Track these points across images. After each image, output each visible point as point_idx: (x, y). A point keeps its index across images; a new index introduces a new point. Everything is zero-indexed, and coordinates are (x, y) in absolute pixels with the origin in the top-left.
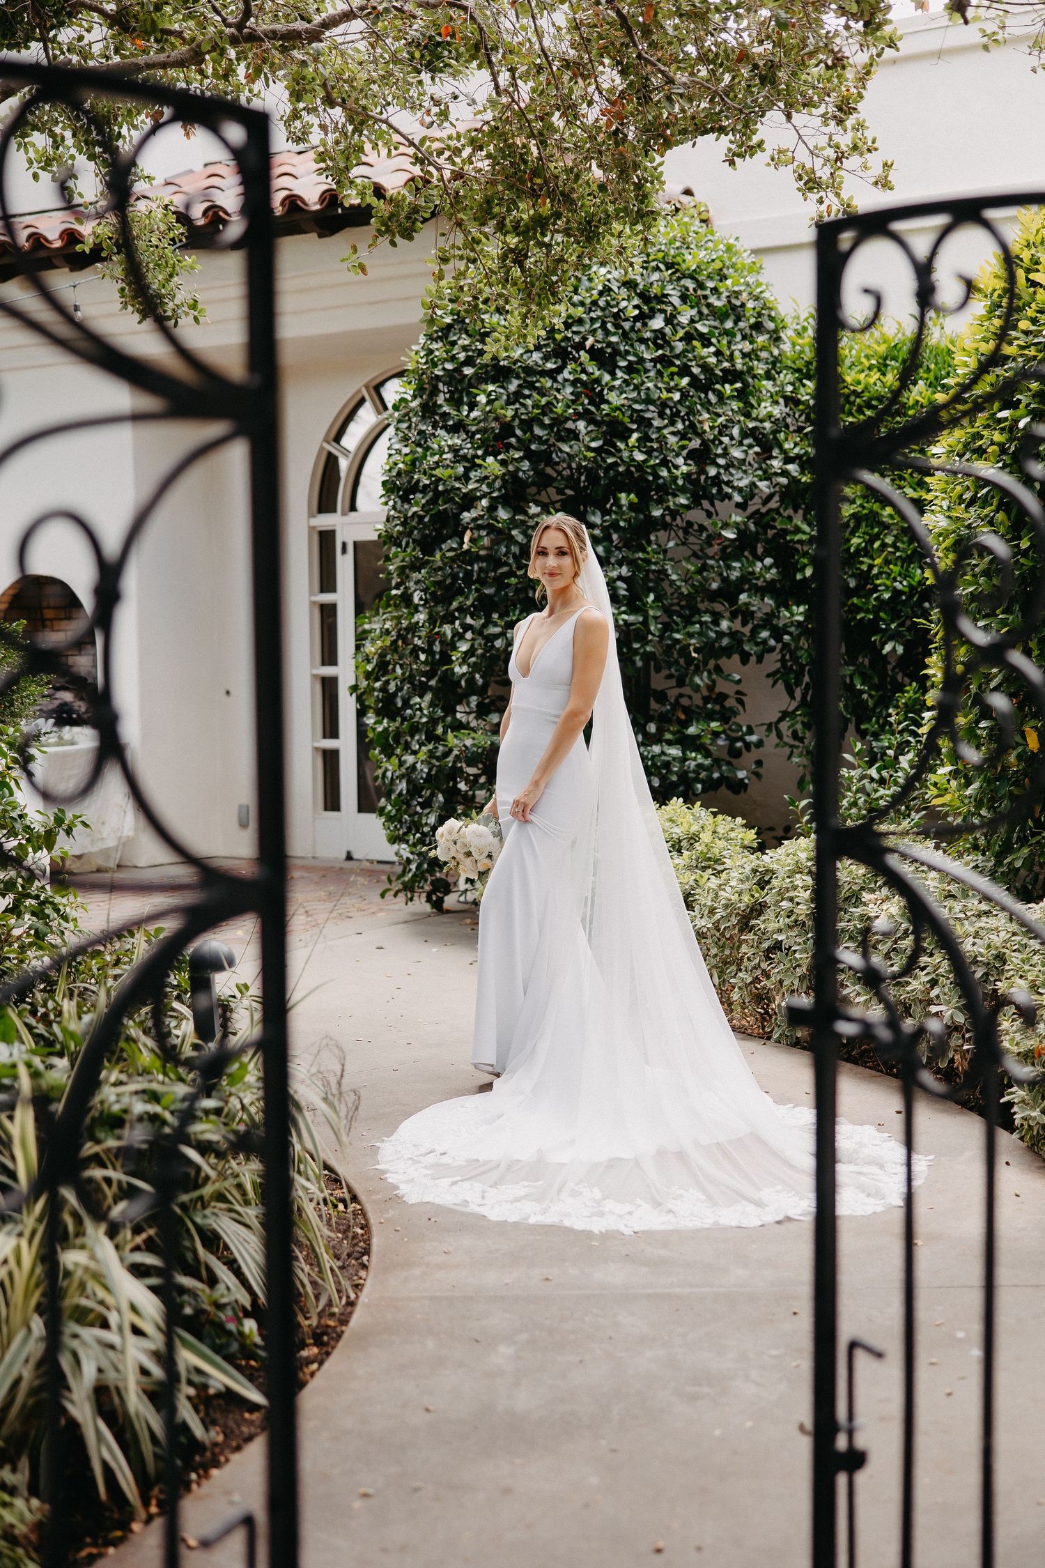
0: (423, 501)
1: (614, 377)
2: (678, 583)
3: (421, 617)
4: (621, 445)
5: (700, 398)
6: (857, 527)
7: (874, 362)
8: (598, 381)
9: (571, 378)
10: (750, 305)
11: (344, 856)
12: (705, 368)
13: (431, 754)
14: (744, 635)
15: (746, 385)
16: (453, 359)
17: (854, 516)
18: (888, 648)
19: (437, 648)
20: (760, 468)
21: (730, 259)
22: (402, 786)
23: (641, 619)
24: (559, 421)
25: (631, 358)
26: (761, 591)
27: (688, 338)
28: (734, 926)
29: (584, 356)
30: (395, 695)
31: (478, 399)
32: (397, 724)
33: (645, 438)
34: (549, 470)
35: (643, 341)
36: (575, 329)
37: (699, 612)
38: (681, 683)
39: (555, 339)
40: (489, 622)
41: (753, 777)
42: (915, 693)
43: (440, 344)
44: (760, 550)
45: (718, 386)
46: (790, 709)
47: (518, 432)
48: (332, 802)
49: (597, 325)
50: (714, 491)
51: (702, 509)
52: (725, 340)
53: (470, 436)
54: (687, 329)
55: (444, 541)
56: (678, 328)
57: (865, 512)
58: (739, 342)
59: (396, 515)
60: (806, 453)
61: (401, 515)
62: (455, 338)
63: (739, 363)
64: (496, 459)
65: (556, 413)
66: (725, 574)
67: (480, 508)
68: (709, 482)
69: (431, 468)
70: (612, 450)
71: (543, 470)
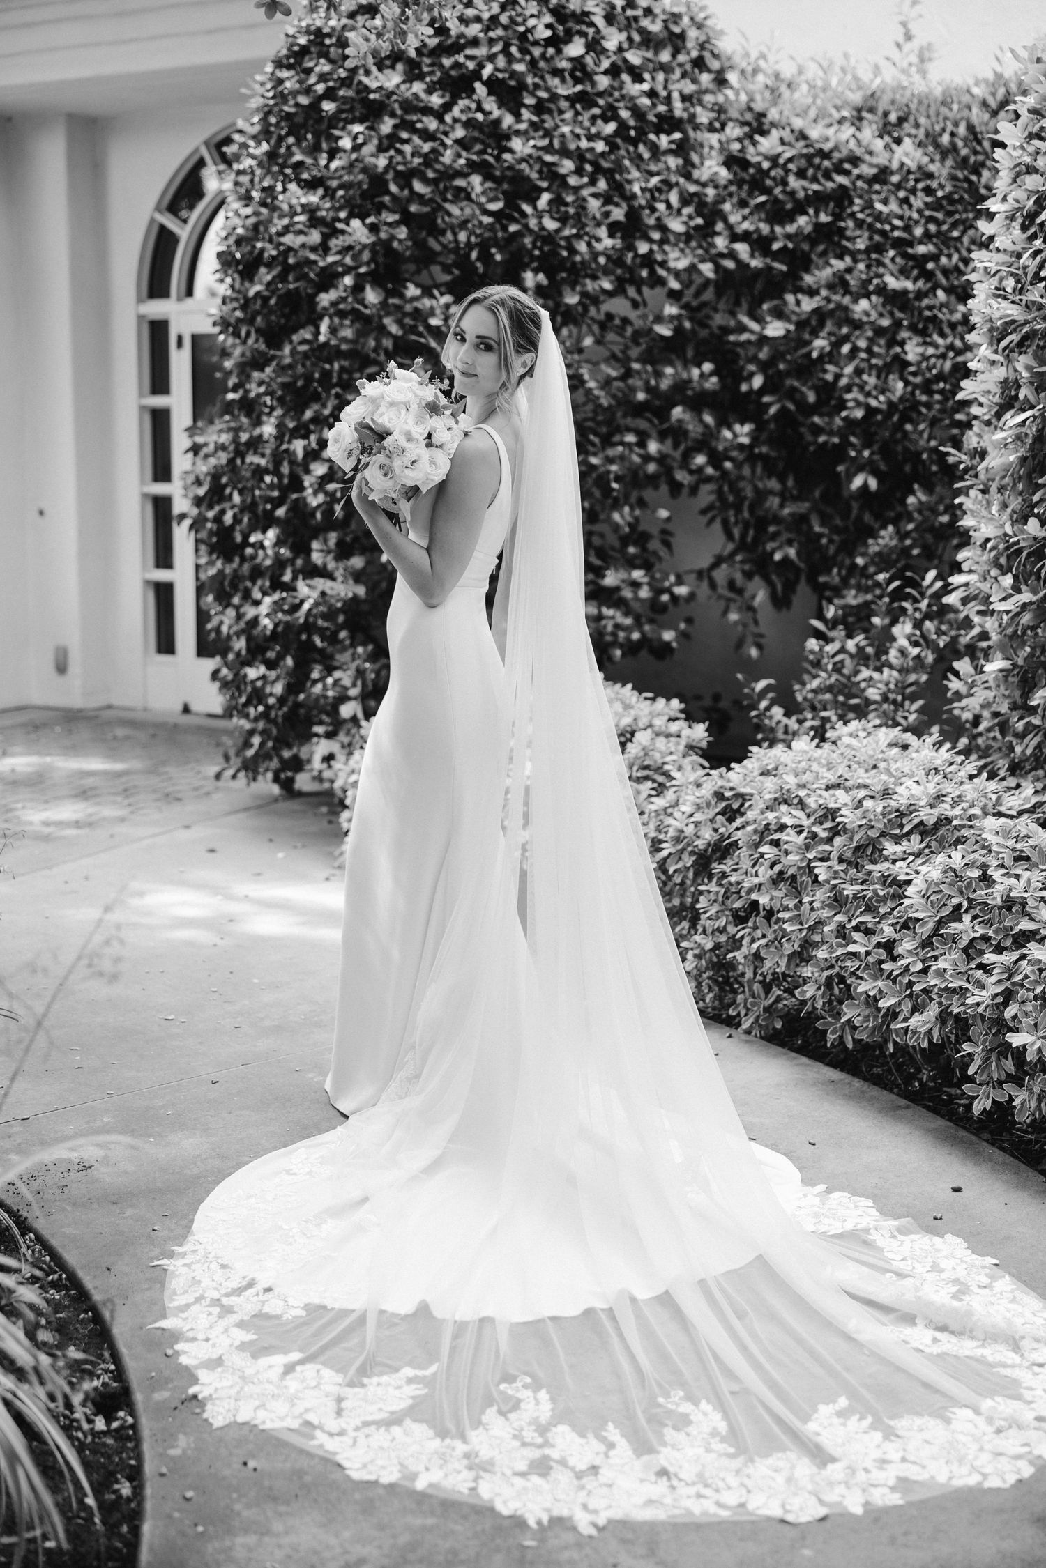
0: (269, 278)
1: (518, 116)
2: (596, 392)
3: (266, 429)
4: (527, 209)
5: (628, 151)
6: (822, 324)
7: (846, 113)
8: (498, 122)
9: (464, 118)
10: (692, 34)
11: (180, 708)
12: (637, 113)
13: (277, 607)
14: (674, 459)
15: (686, 136)
16: (308, 91)
17: (816, 311)
18: (858, 482)
19: (285, 469)
20: (700, 247)
22: (240, 644)
24: (446, 175)
25: (543, 94)
26: (698, 402)
27: (614, 71)
28: (688, 869)
29: (480, 89)
30: (232, 527)
31: (341, 143)
32: (234, 566)
33: (557, 202)
34: (432, 243)
35: (557, 72)
37: (619, 430)
39: (441, 66)
41: (682, 639)
42: (891, 538)
43: (292, 73)
44: (690, 353)
45: (652, 137)
46: (727, 553)
47: (393, 188)
48: (166, 642)
49: (497, 48)
50: (644, 273)
51: (627, 297)
52: (661, 77)
53: (329, 193)
54: (614, 58)
55: (295, 330)
56: (602, 57)
57: (832, 306)
58: (678, 81)
59: (235, 295)
60: (758, 230)
61: (240, 296)
62: (311, 64)
63: (678, 108)
64: (364, 224)
65: (443, 164)
66: (653, 382)
67: (341, 288)
68: (638, 260)
69: (280, 234)
70: (516, 215)
71: (425, 242)
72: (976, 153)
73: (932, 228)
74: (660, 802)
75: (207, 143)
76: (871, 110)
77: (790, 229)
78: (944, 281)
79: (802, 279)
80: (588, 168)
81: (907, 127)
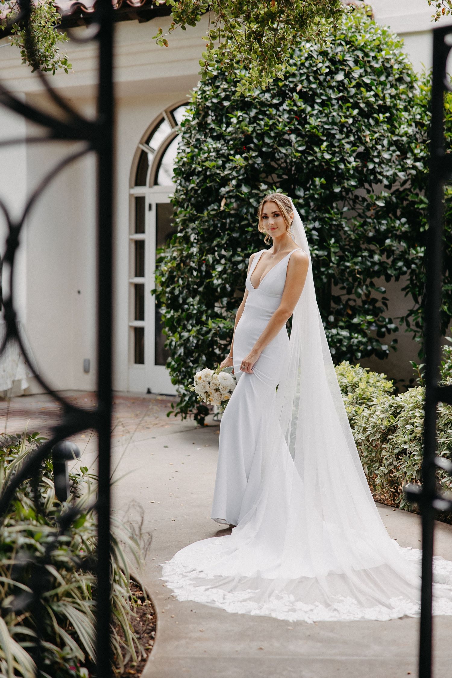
0: (198, 181)
1: (313, 109)
2: (349, 232)
3: (195, 250)
4: (316, 149)
5: (364, 122)
8: (303, 111)
9: (288, 108)
10: (396, 66)
11: (146, 391)
12: (368, 104)
13: (199, 332)
14: (388, 264)
15: (392, 114)
16: (217, 96)
19: (204, 268)
20: (400, 164)
21: (384, 39)
22: (181, 351)
23: (326, 253)
24: (280, 134)
25: (324, 97)
26: (399, 238)
27: (358, 86)
28: (378, 439)
29: (295, 96)
30: (178, 296)
31: (232, 120)
32: (179, 314)
33: (331, 146)
34: (273, 163)
35: (331, 87)
36: (290, 79)
37: (361, 250)
38: (349, 292)
39: (278, 86)
40: (235, 254)
41: (392, 350)
43: (210, 87)
44: (399, 213)
45: (375, 115)
46: (415, 309)
47: (255, 141)
48: (139, 358)
49: (304, 78)
50: (372, 177)
51: (364, 188)
52: (380, 88)
53: (226, 143)
54: (358, 80)
55: (210, 205)
56: (352, 80)
58: (389, 89)
59: (181, 189)
60: (427, 156)
61: (184, 189)
62: (219, 84)
63: (388, 102)
64: (241, 156)
65: (278, 129)
66: (377, 227)
67: (231, 185)
68: (369, 172)
69: (203, 161)
70: (311, 152)
71: (269, 163)
75: (166, 111)
80: (345, 130)
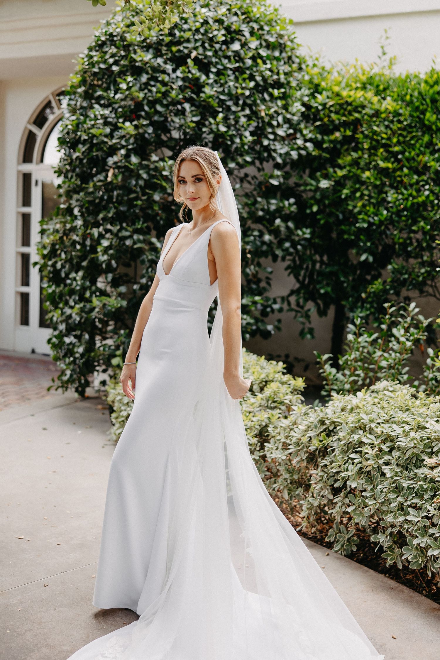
0: (83, 149)
1: (208, 77)
3: (79, 223)
5: (259, 97)
6: (346, 182)
7: (359, 85)
8: (198, 79)
9: (182, 76)
11: (30, 350)
12: (264, 78)
13: (82, 310)
14: (275, 244)
15: (286, 91)
16: (105, 62)
17: (344, 176)
18: (363, 258)
19: (88, 242)
20: (290, 144)
22: (62, 327)
24: (173, 103)
25: (220, 67)
26: (285, 219)
27: (253, 58)
29: (190, 62)
30: (60, 270)
31: (121, 86)
32: (61, 288)
33: (226, 118)
34: (164, 136)
35: (227, 57)
39: (171, 52)
40: (122, 229)
41: (276, 330)
42: (380, 285)
43: (97, 53)
45: (270, 90)
46: (296, 288)
47: (146, 108)
48: (25, 321)
49: (198, 44)
50: (266, 155)
51: (255, 166)
52: (275, 63)
53: (115, 111)
54: (254, 52)
55: (95, 176)
56: (248, 51)
57: (351, 174)
58: (282, 66)
59: (66, 158)
60: (316, 138)
61: (69, 158)
62: (107, 49)
63: (282, 77)
64: (131, 124)
65: (171, 97)
66: (266, 207)
67: (119, 155)
68: (263, 149)
69: (89, 129)
70: (206, 123)
71: (160, 135)
72: (423, 104)
73: (401, 139)
74: (285, 423)
75: (52, 94)
76: (370, 84)
77: (332, 137)
78: (407, 164)
79: (337, 161)
81: (388, 92)
